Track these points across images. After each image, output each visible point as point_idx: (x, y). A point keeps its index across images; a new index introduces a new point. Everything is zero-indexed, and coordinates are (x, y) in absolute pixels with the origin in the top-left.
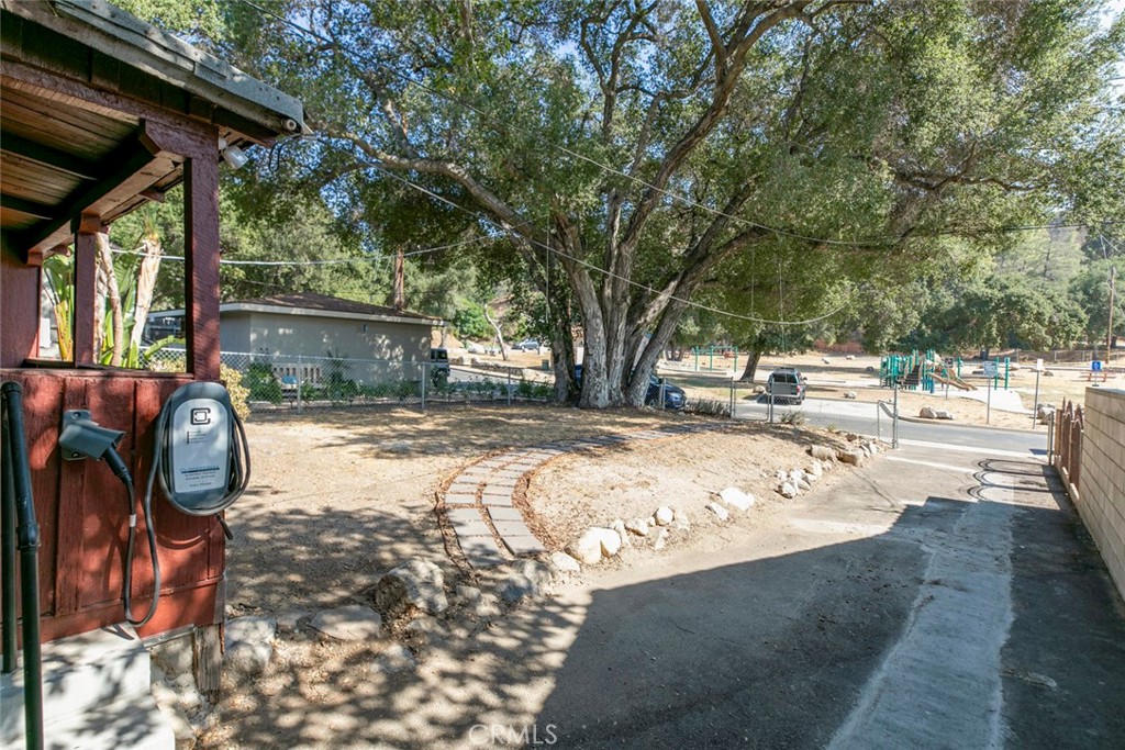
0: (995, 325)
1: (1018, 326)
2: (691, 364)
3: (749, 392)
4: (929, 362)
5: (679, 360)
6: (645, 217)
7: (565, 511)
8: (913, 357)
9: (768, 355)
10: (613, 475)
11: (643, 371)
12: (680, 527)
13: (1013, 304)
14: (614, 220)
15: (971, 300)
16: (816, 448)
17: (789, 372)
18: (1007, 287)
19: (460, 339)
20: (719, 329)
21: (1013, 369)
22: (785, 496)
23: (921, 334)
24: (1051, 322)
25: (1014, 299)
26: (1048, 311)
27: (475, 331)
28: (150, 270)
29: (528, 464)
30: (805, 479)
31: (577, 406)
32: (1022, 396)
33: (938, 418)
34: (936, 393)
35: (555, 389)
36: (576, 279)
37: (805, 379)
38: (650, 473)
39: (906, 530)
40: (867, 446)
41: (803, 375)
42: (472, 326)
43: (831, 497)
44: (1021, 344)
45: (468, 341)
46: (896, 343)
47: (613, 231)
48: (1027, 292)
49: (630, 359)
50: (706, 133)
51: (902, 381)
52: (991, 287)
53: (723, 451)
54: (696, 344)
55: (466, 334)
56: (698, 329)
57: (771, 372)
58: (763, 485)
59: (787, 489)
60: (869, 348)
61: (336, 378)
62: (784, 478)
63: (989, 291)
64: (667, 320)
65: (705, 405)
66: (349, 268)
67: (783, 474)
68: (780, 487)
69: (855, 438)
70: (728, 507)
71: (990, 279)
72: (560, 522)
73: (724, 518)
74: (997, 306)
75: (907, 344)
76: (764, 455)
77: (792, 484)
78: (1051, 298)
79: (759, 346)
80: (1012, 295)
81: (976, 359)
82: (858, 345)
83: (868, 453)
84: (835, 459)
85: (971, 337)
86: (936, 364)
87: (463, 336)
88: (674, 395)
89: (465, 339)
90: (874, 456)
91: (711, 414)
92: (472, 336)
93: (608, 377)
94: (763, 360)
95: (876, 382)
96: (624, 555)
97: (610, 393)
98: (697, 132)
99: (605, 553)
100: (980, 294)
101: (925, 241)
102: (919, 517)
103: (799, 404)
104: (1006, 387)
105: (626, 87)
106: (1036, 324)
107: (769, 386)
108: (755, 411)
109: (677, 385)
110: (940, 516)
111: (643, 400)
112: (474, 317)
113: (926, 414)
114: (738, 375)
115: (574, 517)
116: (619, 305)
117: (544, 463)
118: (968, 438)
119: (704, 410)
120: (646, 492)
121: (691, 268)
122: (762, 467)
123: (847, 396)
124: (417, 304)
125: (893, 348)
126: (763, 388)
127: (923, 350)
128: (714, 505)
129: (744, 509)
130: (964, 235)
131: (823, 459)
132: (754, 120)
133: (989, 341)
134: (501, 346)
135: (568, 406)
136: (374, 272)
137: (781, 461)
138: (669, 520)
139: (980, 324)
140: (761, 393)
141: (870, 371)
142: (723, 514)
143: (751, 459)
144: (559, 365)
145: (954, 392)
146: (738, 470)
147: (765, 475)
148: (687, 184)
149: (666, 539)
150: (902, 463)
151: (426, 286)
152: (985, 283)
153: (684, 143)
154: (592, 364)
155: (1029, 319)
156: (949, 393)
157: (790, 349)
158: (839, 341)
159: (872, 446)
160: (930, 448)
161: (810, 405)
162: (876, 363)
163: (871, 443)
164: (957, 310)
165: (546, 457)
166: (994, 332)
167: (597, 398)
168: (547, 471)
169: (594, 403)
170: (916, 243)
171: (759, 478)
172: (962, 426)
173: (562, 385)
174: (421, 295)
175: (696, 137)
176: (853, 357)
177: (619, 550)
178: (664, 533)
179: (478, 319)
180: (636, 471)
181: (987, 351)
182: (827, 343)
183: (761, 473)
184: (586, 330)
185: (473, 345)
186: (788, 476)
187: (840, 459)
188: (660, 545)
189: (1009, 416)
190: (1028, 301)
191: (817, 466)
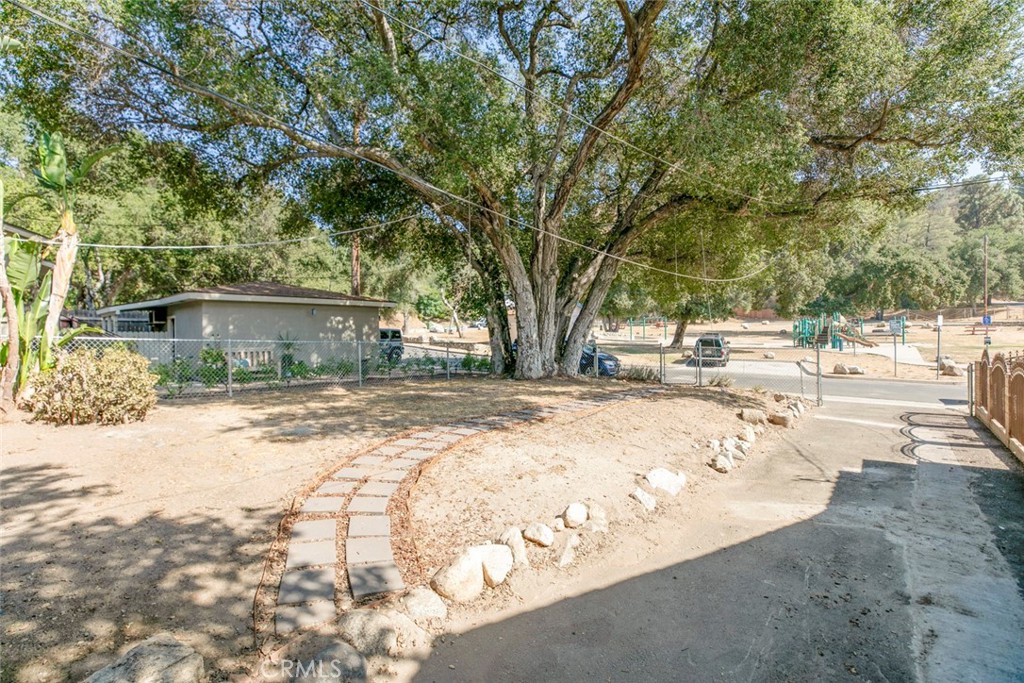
0: (890, 288)
1: (910, 288)
2: (627, 334)
3: (678, 356)
4: (836, 323)
5: (615, 330)
6: (568, 191)
7: (454, 514)
8: (822, 320)
9: (693, 323)
10: (525, 458)
11: (575, 342)
12: (595, 528)
13: (904, 270)
14: (540, 197)
15: (868, 267)
16: (747, 412)
17: (713, 337)
18: (898, 255)
19: (424, 320)
20: (650, 302)
21: (907, 327)
22: (720, 471)
23: (826, 300)
24: (939, 285)
25: (905, 265)
26: (935, 275)
27: (436, 313)
28: (66, 259)
29: (431, 449)
30: (739, 448)
31: (512, 377)
32: (920, 350)
33: (851, 373)
34: (845, 350)
35: (493, 363)
36: (505, 255)
37: (728, 343)
38: (569, 454)
39: (861, 510)
40: (795, 405)
41: (727, 339)
42: (434, 309)
43: (768, 469)
44: (912, 305)
45: (431, 322)
46: (804, 308)
47: (540, 208)
48: (916, 258)
49: (563, 331)
50: (621, 105)
51: (814, 341)
52: (884, 255)
53: (652, 420)
54: (631, 316)
55: (429, 316)
56: (631, 303)
57: (697, 339)
58: (695, 459)
59: (721, 462)
60: (782, 313)
61: (287, 361)
62: (717, 449)
63: (883, 259)
64: (596, 291)
65: (637, 371)
66: (319, 262)
67: (716, 443)
68: (713, 460)
69: (783, 398)
70: (655, 492)
71: (882, 249)
72: (443, 531)
73: (651, 508)
74: (891, 271)
75: (815, 308)
76: (695, 422)
77: (726, 456)
78: (937, 263)
79: (686, 315)
80: (903, 261)
81: (872, 319)
82: (772, 311)
83: (797, 414)
84: (766, 422)
85: (869, 300)
86: (842, 325)
87: (427, 318)
88: (608, 363)
89: (428, 321)
90: (803, 417)
91: (643, 380)
92: (434, 318)
93: (541, 348)
94: (689, 328)
95: (790, 343)
96: (515, 582)
97: (544, 364)
98: (613, 106)
99: (488, 582)
100: (875, 263)
101: (835, 206)
102: (869, 490)
103: (724, 365)
104: (903, 343)
105: (544, 72)
106: (925, 287)
107: (696, 350)
108: (683, 374)
109: (612, 353)
110: (890, 487)
111: (576, 369)
112: (435, 301)
113: (839, 371)
114: (668, 341)
115: (464, 521)
116: (547, 278)
117: (450, 447)
118: (882, 391)
119: (636, 376)
120: (560, 480)
121: (616, 241)
122: (693, 436)
123: (766, 357)
124: (380, 290)
125: (802, 313)
126: (691, 353)
127: (829, 313)
128: (639, 493)
129: (674, 493)
130: (875, 197)
131: (755, 423)
132: (670, 103)
133: (884, 303)
134: (456, 325)
135: (504, 378)
136: (341, 265)
137: (713, 428)
138: (581, 518)
139: (876, 289)
140: (689, 357)
141: (783, 334)
142: (650, 502)
143: (682, 427)
144: (494, 338)
145: (860, 349)
146: (668, 442)
147: (697, 446)
148: (612, 169)
149: (576, 549)
150: (832, 422)
151: (388, 275)
152: (879, 252)
153: (601, 117)
154: (524, 336)
155: (919, 282)
156: (857, 350)
157: (713, 317)
158: (755, 307)
159: (800, 405)
160: (852, 403)
161: (734, 367)
162: (788, 326)
163: (799, 402)
164: (856, 277)
165: (453, 439)
166: (889, 295)
167: (530, 370)
168: (449, 459)
169: (527, 374)
170: (828, 208)
171: (690, 450)
172: (873, 380)
173: (498, 358)
174: (384, 283)
175: (613, 110)
176: (768, 322)
177: (509, 575)
178: (575, 540)
179: (438, 302)
180: (552, 451)
181: (882, 313)
182: (744, 310)
183: (693, 443)
184: (517, 304)
185: (434, 325)
186: (721, 445)
187: (771, 421)
188: (567, 558)
189: (913, 368)
190: (917, 266)
191: (750, 431)
